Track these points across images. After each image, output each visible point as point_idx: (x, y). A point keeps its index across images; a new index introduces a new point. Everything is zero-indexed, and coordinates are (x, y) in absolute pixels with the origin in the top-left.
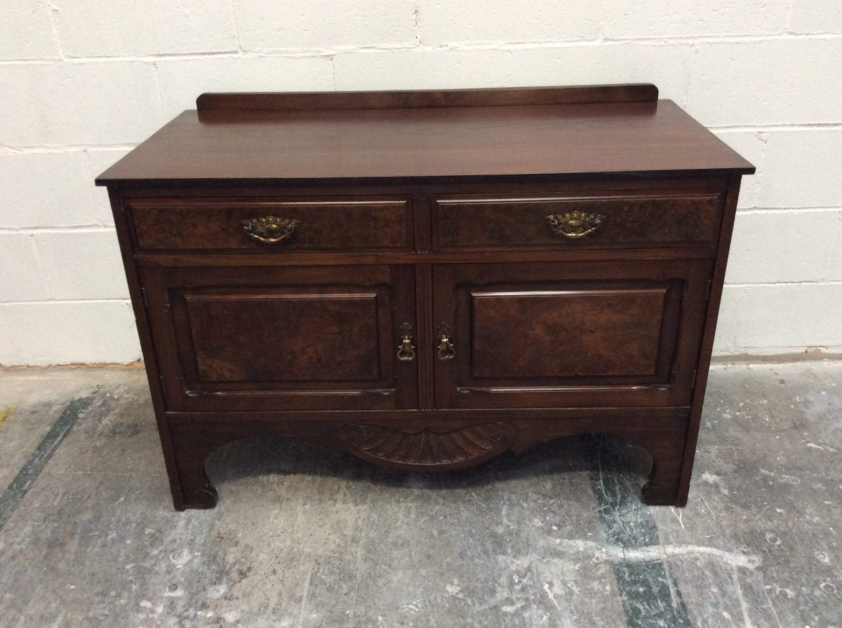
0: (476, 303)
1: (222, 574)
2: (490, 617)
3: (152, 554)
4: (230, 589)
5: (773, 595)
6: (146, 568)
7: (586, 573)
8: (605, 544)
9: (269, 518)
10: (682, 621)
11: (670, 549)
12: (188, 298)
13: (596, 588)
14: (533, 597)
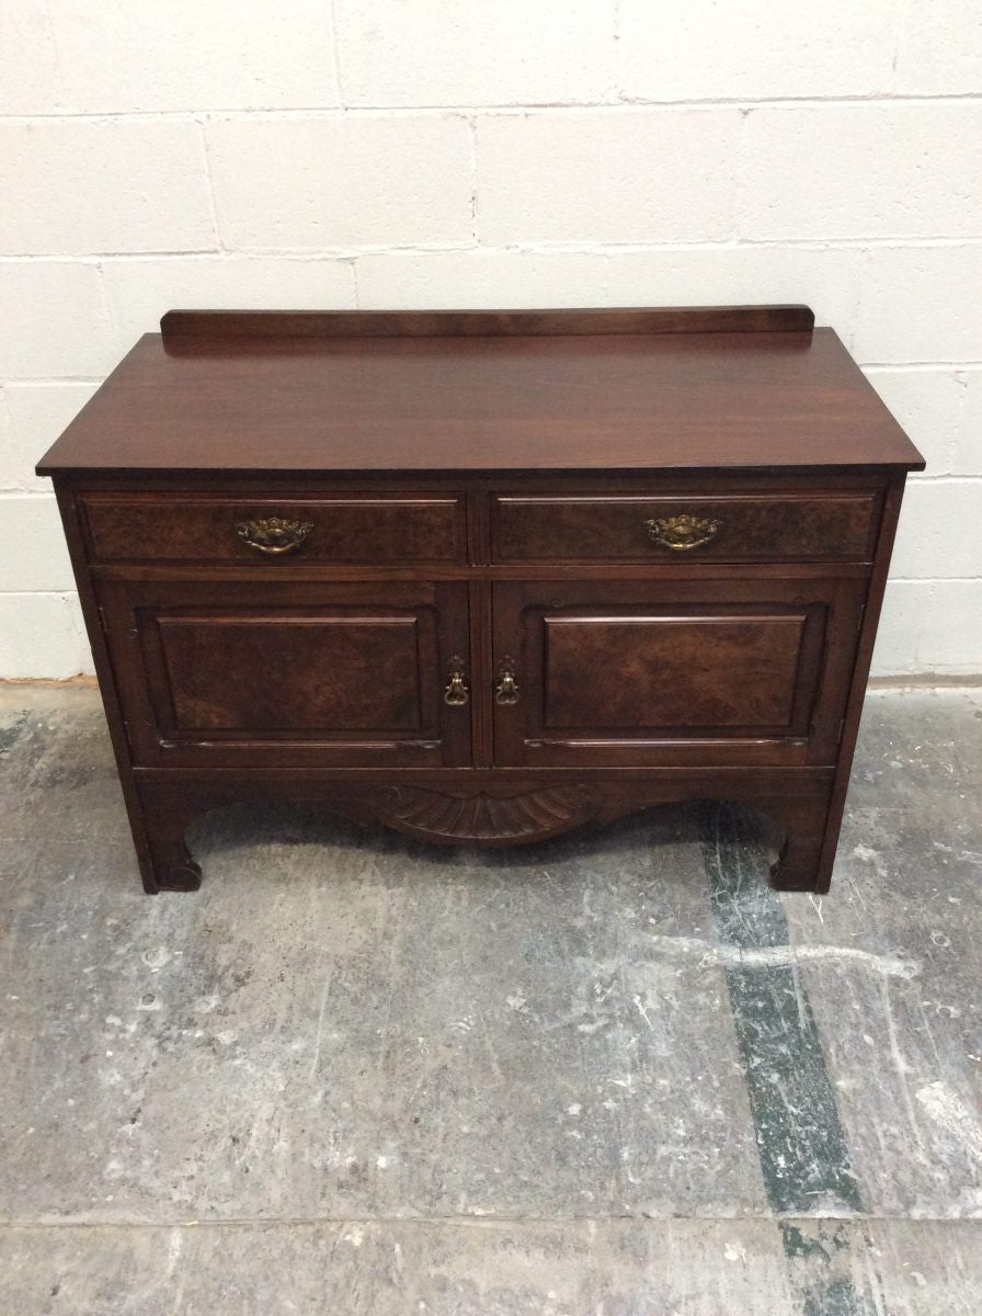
0: (551, 631)
1: (213, 979)
2: (562, 1039)
3: (117, 953)
4: (224, 1001)
5: (932, 1014)
6: (110, 972)
7: (689, 982)
8: (717, 943)
9: (272, 904)
10: (810, 1047)
11: (803, 951)
12: (161, 620)
13: (701, 1002)
14: (619, 1013)
